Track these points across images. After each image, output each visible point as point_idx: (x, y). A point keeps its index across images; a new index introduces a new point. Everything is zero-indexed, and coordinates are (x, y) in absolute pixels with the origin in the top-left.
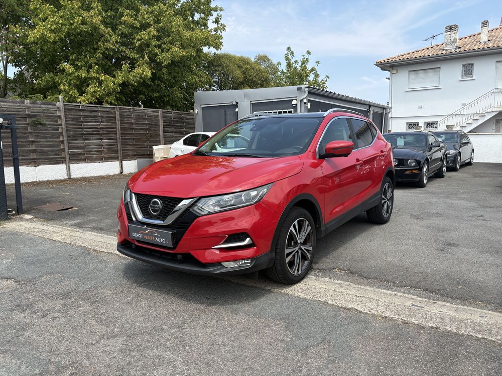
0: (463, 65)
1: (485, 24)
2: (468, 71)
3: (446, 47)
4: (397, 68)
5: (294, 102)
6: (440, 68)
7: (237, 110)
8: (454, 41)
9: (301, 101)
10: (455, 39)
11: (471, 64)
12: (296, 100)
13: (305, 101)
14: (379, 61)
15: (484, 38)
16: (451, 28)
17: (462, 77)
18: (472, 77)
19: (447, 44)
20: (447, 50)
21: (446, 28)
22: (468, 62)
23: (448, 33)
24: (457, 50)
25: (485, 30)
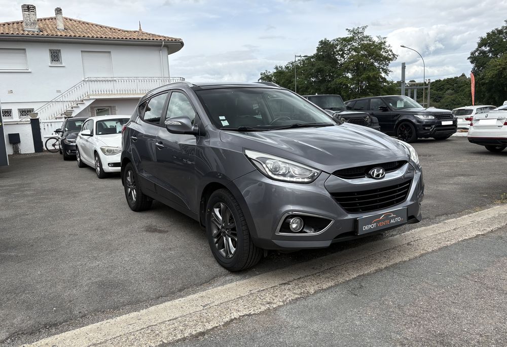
0: (50, 51)
1: (59, 11)
2: (55, 57)
3: (27, 28)
6: (25, 49)
8: (35, 23)
10: (35, 21)
11: (57, 50)
15: (61, 26)
16: (28, 8)
17: (51, 63)
18: (61, 63)
19: (27, 25)
20: (29, 31)
21: (23, 6)
22: (55, 47)
23: (27, 13)
24: (41, 33)
25: (59, 16)
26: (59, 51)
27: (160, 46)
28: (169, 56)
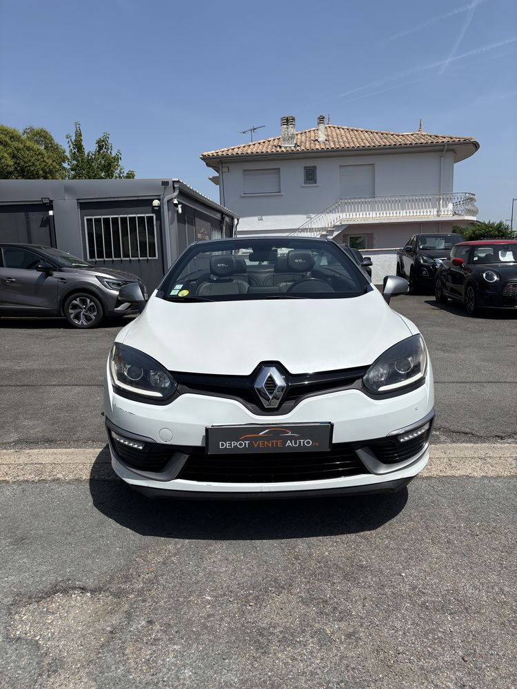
0: (305, 168)
1: (321, 119)
2: (310, 176)
3: (284, 144)
4: (228, 165)
5: (156, 203)
6: (279, 169)
7: (51, 213)
8: (292, 137)
9: (170, 201)
10: (293, 134)
11: (313, 167)
12: (159, 200)
13: (176, 201)
14: (205, 154)
15: (322, 138)
16: (287, 120)
17: (305, 183)
18: (316, 182)
19: (284, 140)
20: (286, 148)
21: (282, 119)
22: (310, 163)
23: (285, 126)
24: (298, 148)
25: (322, 127)
26: (315, 167)
27: (442, 151)
28: (455, 164)
